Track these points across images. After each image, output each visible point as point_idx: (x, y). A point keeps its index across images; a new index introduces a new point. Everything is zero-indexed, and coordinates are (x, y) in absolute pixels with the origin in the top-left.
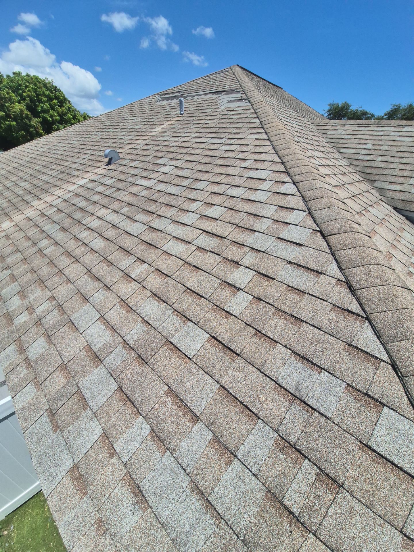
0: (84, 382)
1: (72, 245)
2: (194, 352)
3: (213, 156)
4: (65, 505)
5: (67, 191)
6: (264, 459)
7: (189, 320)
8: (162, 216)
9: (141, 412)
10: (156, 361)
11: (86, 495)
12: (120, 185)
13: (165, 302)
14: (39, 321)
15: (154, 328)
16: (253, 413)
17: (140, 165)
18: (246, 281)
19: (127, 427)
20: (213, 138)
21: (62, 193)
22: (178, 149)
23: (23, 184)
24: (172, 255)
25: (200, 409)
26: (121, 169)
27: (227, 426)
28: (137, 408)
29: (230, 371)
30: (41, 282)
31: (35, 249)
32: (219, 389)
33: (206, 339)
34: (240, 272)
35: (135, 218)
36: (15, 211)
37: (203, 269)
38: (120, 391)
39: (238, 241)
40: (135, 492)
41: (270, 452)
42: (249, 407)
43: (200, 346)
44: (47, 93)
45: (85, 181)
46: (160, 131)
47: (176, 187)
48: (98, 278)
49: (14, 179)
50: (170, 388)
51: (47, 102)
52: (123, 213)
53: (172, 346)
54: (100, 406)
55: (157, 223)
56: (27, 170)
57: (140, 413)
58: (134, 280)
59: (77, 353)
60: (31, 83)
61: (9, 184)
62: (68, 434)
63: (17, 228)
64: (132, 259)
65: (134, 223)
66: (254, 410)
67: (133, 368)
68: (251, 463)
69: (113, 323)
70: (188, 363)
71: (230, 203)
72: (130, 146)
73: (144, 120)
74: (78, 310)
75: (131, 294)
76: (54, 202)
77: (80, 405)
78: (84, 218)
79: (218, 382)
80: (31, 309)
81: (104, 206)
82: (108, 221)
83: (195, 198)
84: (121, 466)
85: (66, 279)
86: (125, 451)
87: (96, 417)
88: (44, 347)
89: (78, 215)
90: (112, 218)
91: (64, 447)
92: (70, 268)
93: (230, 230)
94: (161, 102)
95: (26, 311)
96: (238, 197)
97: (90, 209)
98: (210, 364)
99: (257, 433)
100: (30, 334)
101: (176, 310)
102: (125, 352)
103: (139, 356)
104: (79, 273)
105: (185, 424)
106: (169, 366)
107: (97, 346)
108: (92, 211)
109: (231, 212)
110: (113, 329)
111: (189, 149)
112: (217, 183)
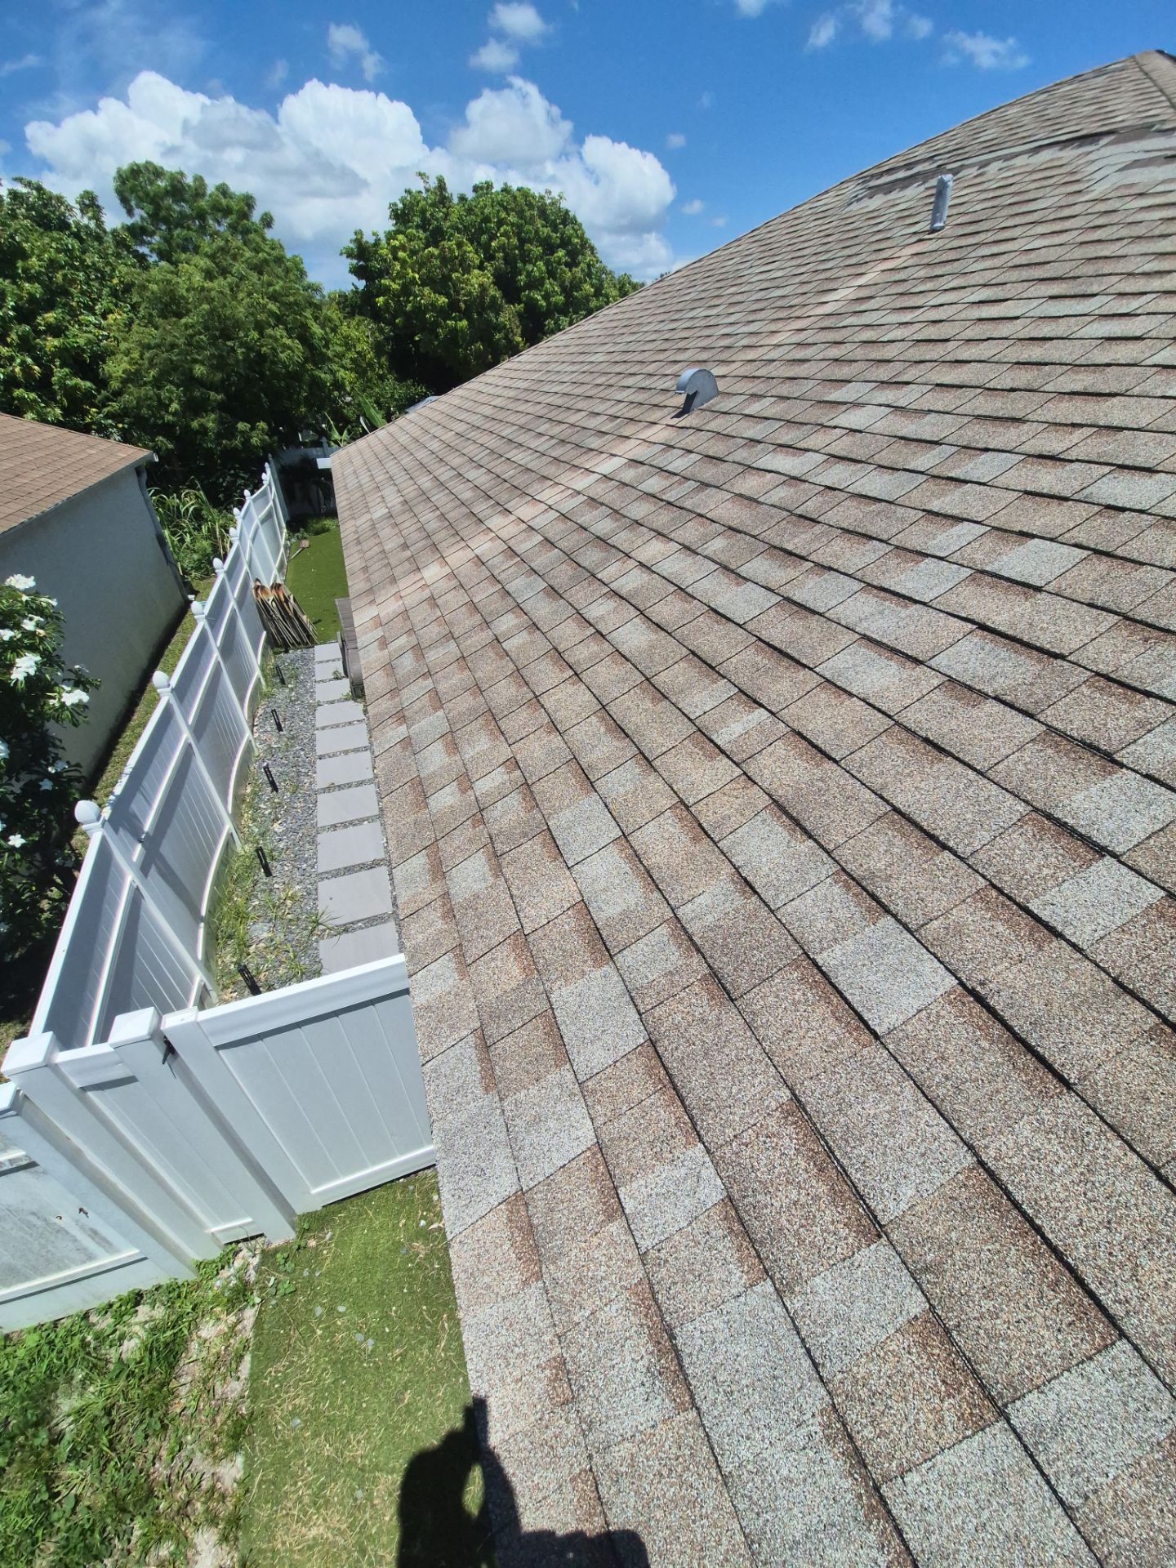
0: (563, 994)
1: (568, 633)
2: (894, 1019)
3: (1046, 364)
4: (486, 1279)
5: (570, 491)
6: (1112, 1473)
7: (888, 911)
8: (830, 569)
9: (702, 1132)
10: (762, 1003)
11: (537, 1281)
12: (709, 473)
13: (810, 837)
14: (479, 815)
15: (768, 906)
16: (1103, 1309)
17: (777, 409)
18: (1140, 827)
19: (658, 1157)
20: (1052, 297)
21: (557, 498)
22: (911, 350)
23: (472, 474)
24: (851, 694)
25: (892, 1204)
26: (718, 424)
27: (987, 1305)
28: (691, 1118)
29: (1024, 1129)
30: (492, 718)
31: (485, 636)
32: (971, 1170)
33: (941, 991)
34: (1114, 791)
35: (743, 571)
36: (452, 540)
37: (961, 756)
38: (651, 1050)
39: (1123, 675)
40: (659, 1343)
41: (1144, 1463)
42: (1088, 1280)
43: (917, 1005)
44: (545, 231)
45: (616, 463)
46: (851, 297)
47: (887, 476)
48: (623, 730)
49: (456, 461)
50: (799, 1101)
51: (540, 258)
52: (711, 555)
53: (818, 977)
54: (595, 1071)
55: (811, 590)
56: (484, 439)
57: (698, 1134)
58: (723, 752)
59: (556, 914)
60: (512, 210)
61: (444, 474)
62: (513, 1107)
63: (454, 583)
64: (722, 689)
65: (738, 584)
66: (1107, 1300)
67: (694, 1001)
68: (1060, 1463)
69: (651, 861)
70: (865, 1046)
71: (1101, 531)
72: (751, 355)
73: (803, 269)
74: (568, 806)
75: (708, 792)
76: (537, 520)
77: (547, 1048)
78: (604, 562)
79: (971, 1147)
80: (465, 781)
81: (660, 534)
82: (665, 574)
83: (955, 512)
84: (632, 1254)
85: (547, 720)
86: (646, 1219)
87: (584, 1096)
88: (485, 880)
89: (591, 557)
90: (677, 567)
91: (503, 1136)
92: (559, 694)
93: (1090, 630)
94: (863, 203)
95: (455, 783)
96: (1142, 512)
97: (622, 539)
98: (947, 1078)
99: (1102, 1378)
100: (458, 839)
101: (843, 870)
102: (674, 949)
103: (714, 974)
104: (578, 709)
105: (832, 1228)
106: (802, 1033)
107: (606, 912)
108: (625, 547)
109: (1102, 566)
110: (651, 877)
111: (951, 345)
112: (1052, 458)
